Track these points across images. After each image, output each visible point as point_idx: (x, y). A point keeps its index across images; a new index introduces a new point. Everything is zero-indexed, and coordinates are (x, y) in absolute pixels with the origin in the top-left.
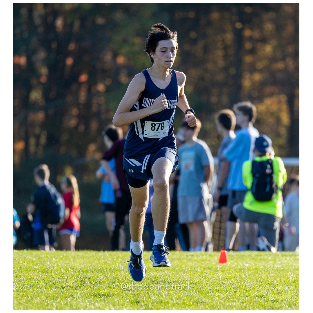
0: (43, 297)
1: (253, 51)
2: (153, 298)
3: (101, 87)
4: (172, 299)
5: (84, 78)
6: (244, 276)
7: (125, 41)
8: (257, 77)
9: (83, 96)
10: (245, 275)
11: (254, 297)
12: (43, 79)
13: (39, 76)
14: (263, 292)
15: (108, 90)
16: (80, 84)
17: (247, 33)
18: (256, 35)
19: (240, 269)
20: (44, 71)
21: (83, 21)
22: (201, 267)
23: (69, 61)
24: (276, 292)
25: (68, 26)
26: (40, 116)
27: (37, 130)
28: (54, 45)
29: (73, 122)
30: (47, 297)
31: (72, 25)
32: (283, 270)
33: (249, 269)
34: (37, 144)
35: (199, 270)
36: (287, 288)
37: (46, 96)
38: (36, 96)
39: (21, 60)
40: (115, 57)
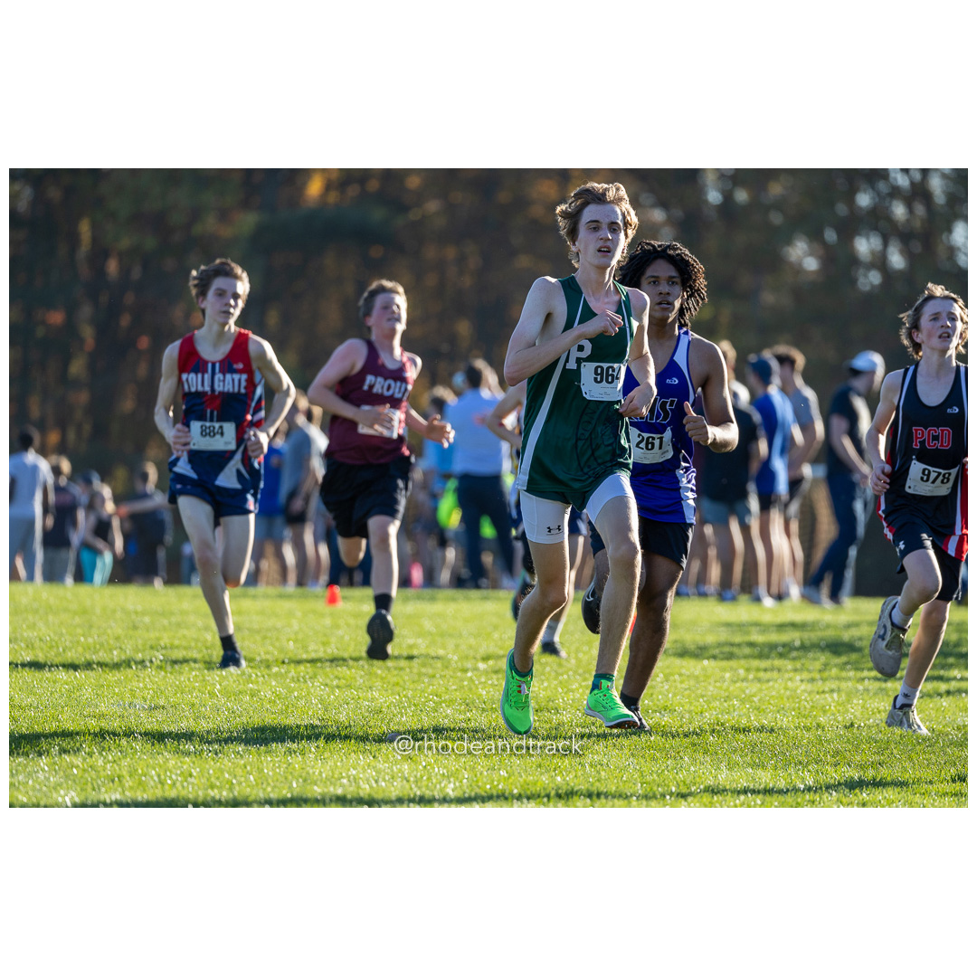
0: (80, 649)
5: (144, 342)
9: (142, 370)
12: (89, 345)
13: (81, 341)
16: (138, 352)
20: (88, 333)
23: (125, 320)
24: (404, 646)
25: (125, 271)
26: (83, 397)
27: (79, 414)
28: (104, 299)
29: (129, 406)
30: (84, 649)
31: (130, 270)
34: (80, 436)
37: (91, 368)
38: (77, 367)
39: (56, 318)
40: (188, 316)
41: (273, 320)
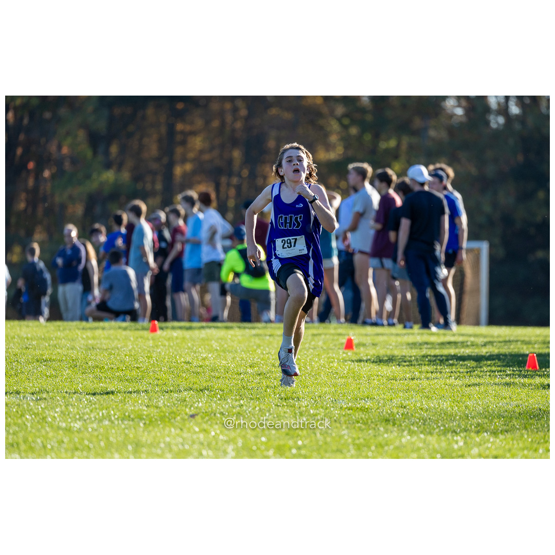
1: (184, 143)
2: (90, 363)
3: (47, 174)
4: (107, 364)
5: (31, 165)
7: (68, 134)
8: (188, 167)
9: (31, 182)
10: (173, 343)
11: (181, 363)
14: (188, 359)
15: (53, 176)
16: (28, 171)
17: (180, 127)
18: (188, 128)
19: (169, 339)
21: (32, 115)
22: (134, 336)
23: (19, 151)
24: (200, 358)
25: (19, 119)
29: (22, 206)
31: (22, 119)
32: (207, 340)
33: (177, 338)
35: (132, 339)
36: (210, 355)
40: (60, 147)
41: (114, 149)
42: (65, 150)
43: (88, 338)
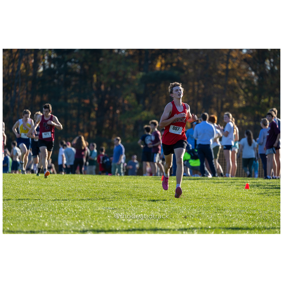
3: (118, 112)
5: (111, 108)
6: (171, 186)
7: (127, 95)
9: (111, 116)
12: (96, 109)
13: (94, 107)
15: (121, 113)
16: (110, 111)
20: (96, 105)
21: (112, 87)
22: (154, 182)
23: (106, 102)
25: (106, 88)
26: (94, 123)
28: (100, 96)
29: (107, 126)
32: (186, 184)
33: (173, 183)
34: (93, 134)
35: (154, 183)
36: (187, 191)
37: (97, 115)
38: (93, 115)
39: (87, 101)
40: (123, 101)
41: (147, 102)
42: (126, 102)
43: (135, 183)
